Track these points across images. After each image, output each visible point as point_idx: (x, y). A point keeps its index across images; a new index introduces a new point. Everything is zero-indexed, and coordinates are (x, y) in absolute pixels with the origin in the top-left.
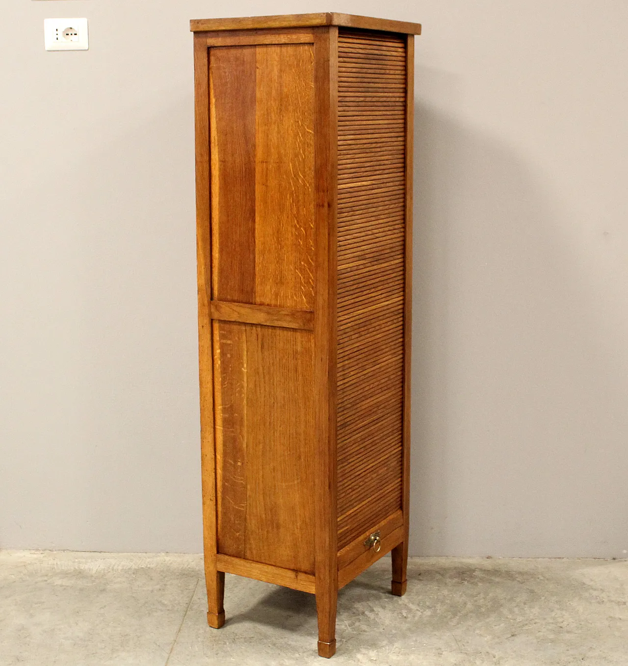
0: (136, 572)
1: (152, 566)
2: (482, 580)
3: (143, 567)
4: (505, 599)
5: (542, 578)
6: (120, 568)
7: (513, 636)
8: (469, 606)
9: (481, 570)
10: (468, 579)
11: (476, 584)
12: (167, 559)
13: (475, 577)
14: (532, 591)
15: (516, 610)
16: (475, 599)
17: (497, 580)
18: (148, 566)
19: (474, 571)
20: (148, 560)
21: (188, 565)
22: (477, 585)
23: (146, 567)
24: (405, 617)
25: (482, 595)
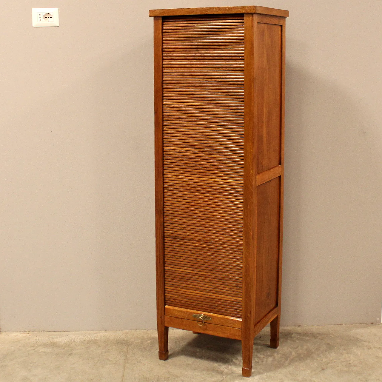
0: (89, 342)
1: (98, 338)
2: (298, 339)
3: (92, 339)
4: (314, 349)
5: (332, 336)
6: (78, 340)
7: (322, 369)
8: (294, 354)
9: (296, 333)
10: (290, 339)
12: (106, 334)
13: (294, 337)
14: (329, 344)
15: (321, 355)
16: (296, 349)
17: (307, 338)
18: (96, 339)
19: (292, 334)
20: (95, 335)
21: (120, 337)
22: (296, 342)
24: (258, 362)
25: (300, 348)
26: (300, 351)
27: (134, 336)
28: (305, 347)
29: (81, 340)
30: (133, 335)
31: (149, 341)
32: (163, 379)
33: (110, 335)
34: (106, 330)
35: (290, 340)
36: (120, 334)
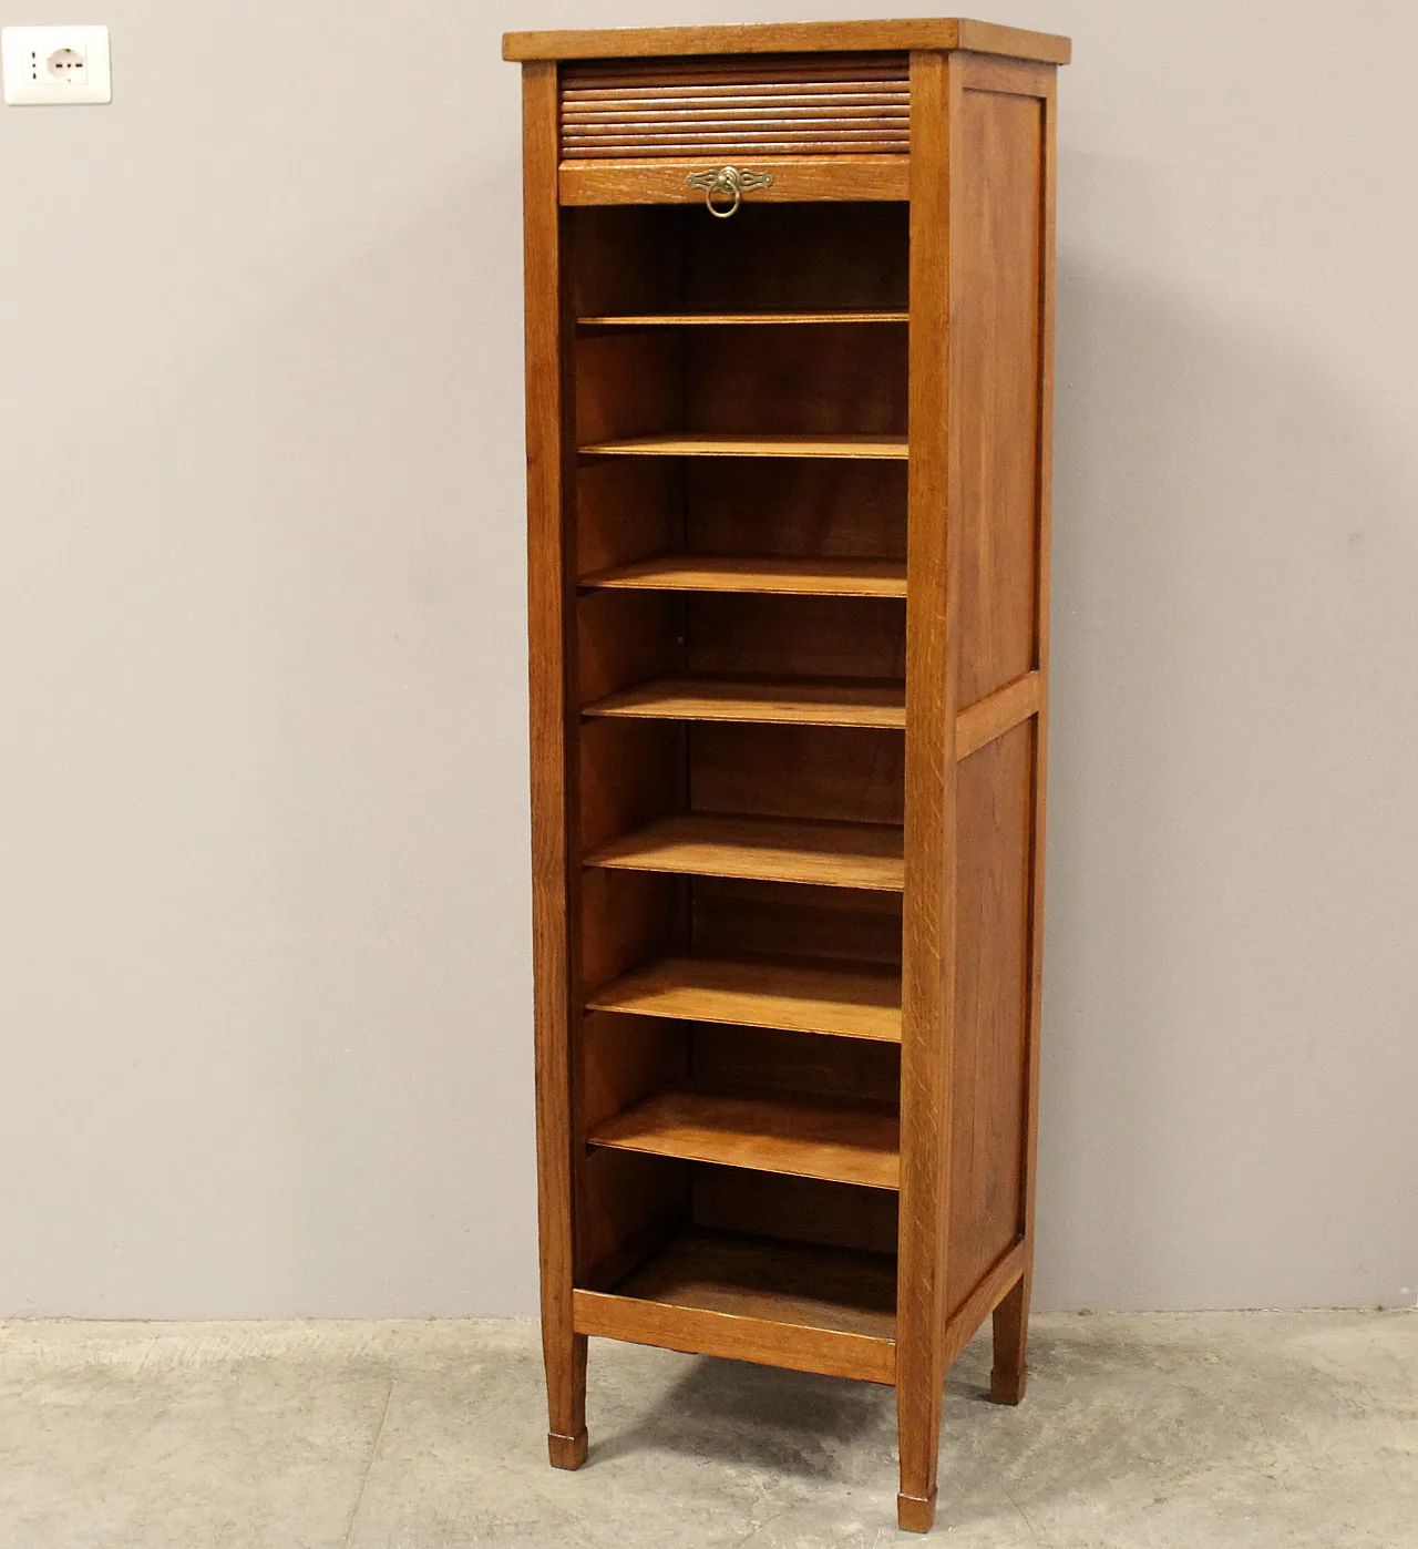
0: (238, 1367)
1: (276, 1352)
2: (1073, 1368)
3: (254, 1353)
4: (1132, 1412)
5: (1214, 1360)
6: (198, 1358)
7: (1157, 1501)
8: (1048, 1432)
9: (1070, 1344)
10: (1040, 1367)
11: (1060, 1378)
12: (313, 1334)
13: (1057, 1361)
14: (1194, 1392)
16: (1061, 1413)
17: (1109, 1366)
18: (267, 1352)
19: (1052, 1346)
20: (266, 1337)
21: (363, 1348)
22: (1064, 1381)
23: (262, 1355)
25: (1076, 1405)
26: (1078, 1416)
27: (421, 1341)
28: (1097, 1403)
29: (209, 1359)
30: (417, 1341)
31: (477, 1368)
32: (511, 1529)
33: (330, 1339)
34: (311, 1318)
35: (1040, 1372)
36: (367, 1337)
